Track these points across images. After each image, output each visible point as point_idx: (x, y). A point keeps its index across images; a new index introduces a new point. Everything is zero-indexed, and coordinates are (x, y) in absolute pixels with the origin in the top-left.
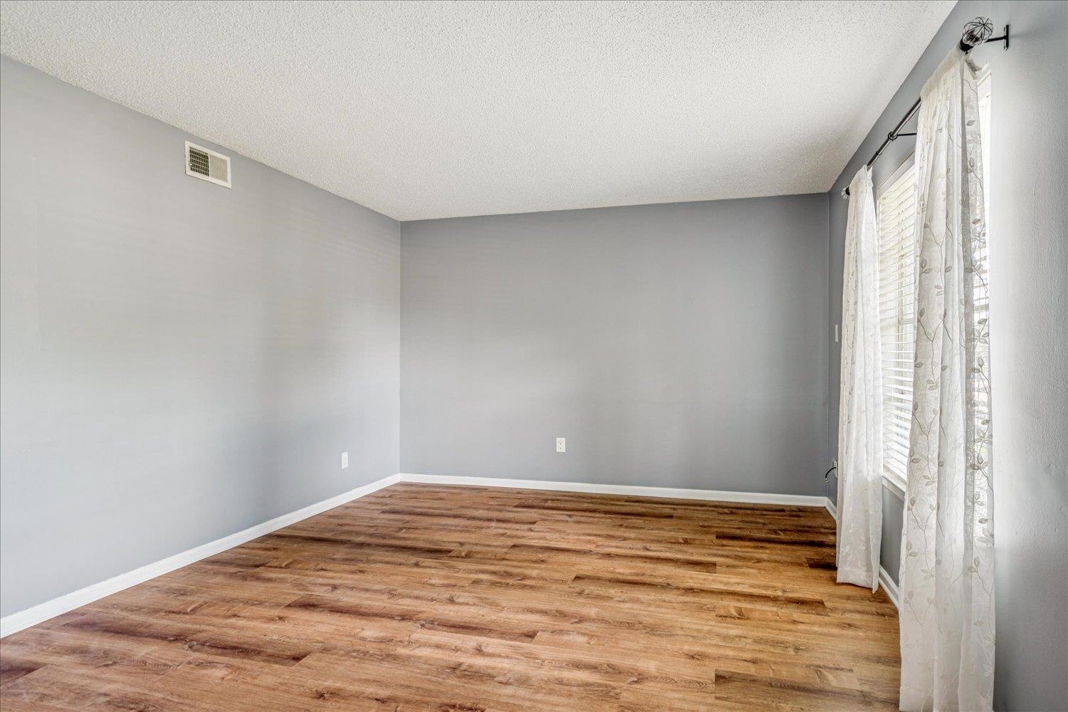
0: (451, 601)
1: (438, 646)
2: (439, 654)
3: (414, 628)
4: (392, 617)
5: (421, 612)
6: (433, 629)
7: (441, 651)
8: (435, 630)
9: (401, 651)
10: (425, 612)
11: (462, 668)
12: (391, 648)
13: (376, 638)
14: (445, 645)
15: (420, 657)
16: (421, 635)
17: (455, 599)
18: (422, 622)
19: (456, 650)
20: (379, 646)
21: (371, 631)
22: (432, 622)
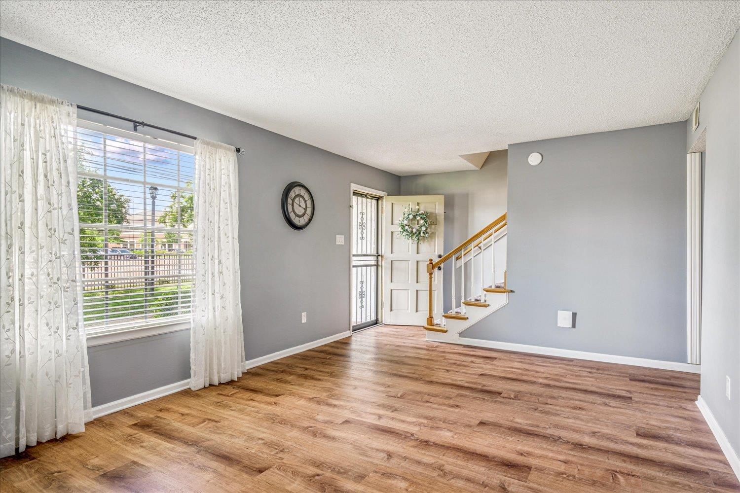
0: (390, 455)
1: (403, 421)
2: (403, 417)
3: (419, 434)
4: (436, 444)
5: (414, 447)
6: (406, 432)
7: (402, 419)
8: (404, 431)
9: (425, 421)
10: (411, 447)
11: (391, 410)
12: (431, 423)
13: (441, 430)
14: (399, 422)
15: (413, 417)
16: (414, 429)
17: (386, 457)
18: (412, 438)
19: (393, 419)
20: (438, 425)
21: (446, 436)
22: (406, 437)
